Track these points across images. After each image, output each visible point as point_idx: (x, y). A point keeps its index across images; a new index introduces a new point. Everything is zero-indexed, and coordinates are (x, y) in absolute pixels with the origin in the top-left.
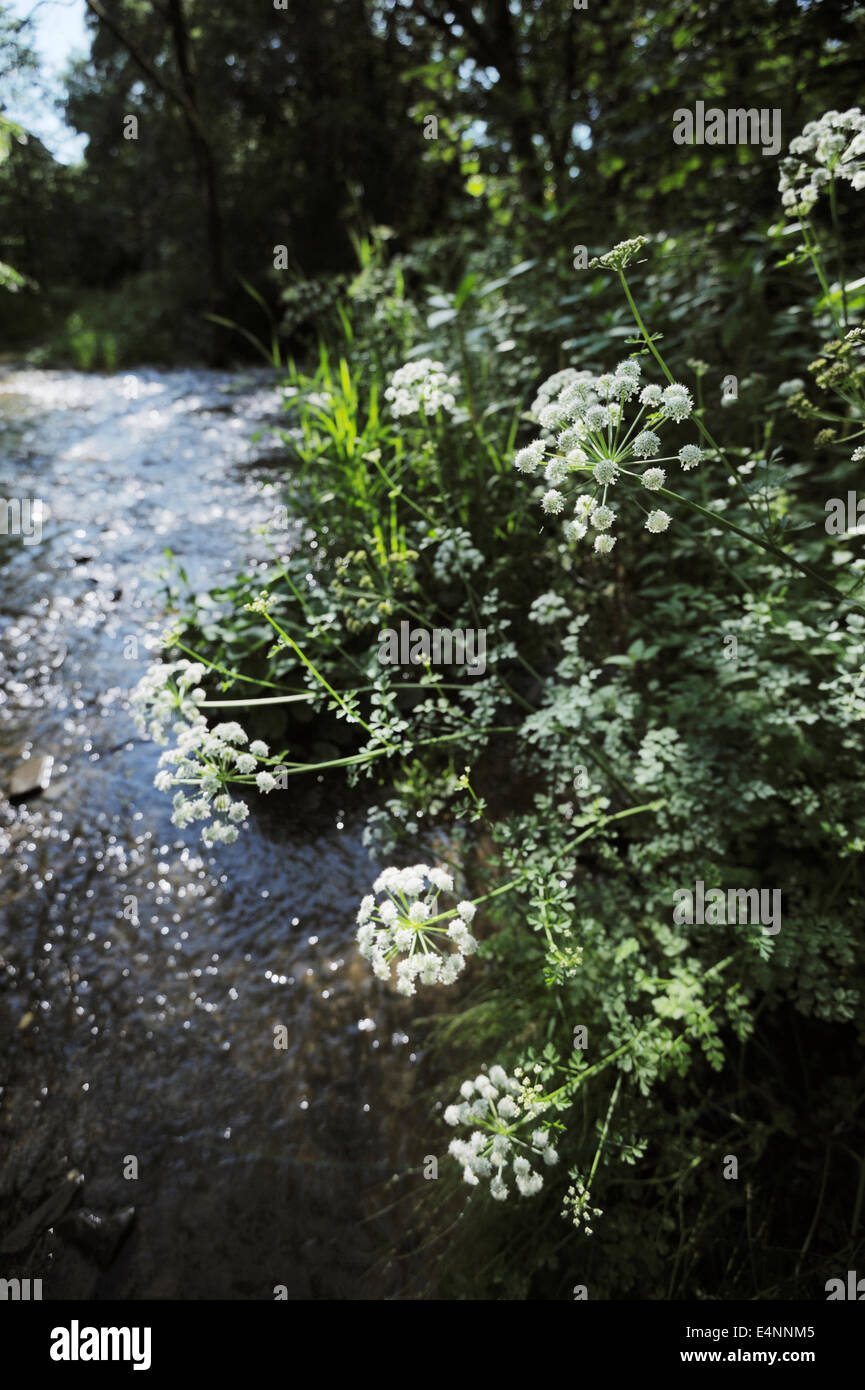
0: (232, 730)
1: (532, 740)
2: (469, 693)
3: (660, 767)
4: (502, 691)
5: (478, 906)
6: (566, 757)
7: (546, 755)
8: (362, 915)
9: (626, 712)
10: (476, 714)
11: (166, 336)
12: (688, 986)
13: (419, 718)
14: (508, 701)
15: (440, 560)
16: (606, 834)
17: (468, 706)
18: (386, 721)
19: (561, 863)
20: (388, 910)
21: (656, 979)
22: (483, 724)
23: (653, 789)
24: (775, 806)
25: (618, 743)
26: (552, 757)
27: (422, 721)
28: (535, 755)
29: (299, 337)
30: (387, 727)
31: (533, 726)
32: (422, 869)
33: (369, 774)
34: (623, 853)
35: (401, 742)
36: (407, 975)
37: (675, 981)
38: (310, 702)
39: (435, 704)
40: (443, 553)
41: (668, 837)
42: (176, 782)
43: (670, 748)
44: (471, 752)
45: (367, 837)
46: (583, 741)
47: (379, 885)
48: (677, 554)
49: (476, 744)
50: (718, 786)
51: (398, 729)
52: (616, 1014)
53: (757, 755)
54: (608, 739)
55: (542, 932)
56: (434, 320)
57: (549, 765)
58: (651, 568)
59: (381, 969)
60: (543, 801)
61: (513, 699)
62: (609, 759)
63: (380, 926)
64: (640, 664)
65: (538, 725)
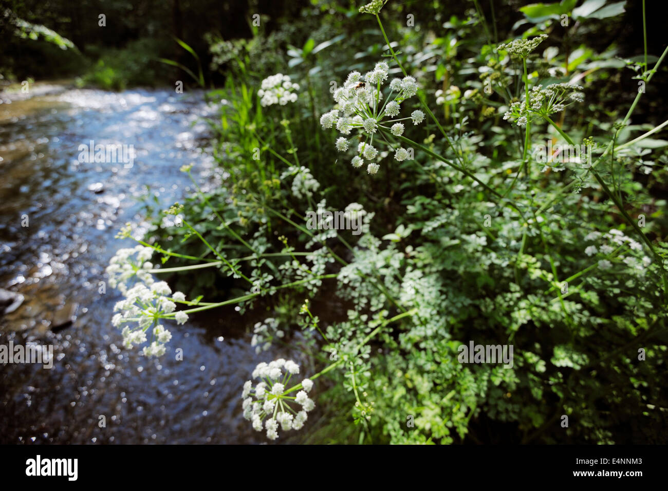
0: (161, 286)
1: (346, 281)
2: (310, 257)
3: (413, 291)
4: (329, 255)
5: (314, 381)
6: (365, 289)
7: (354, 288)
8: (245, 393)
9: (396, 264)
10: (314, 269)
11: (151, 73)
12: (432, 410)
13: (283, 272)
14: (332, 261)
15: (296, 186)
16: (386, 330)
17: (311, 265)
18: (261, 276)
19: (362, 350)
20: (260, 389)
21: (415, 407)
22: (319, 274)
23: (411, 304)
24: (471, 309)
25: (392, 279)
26: (357, 290)
27: (285, 274)
28: (349, 289)
29: (221, 72)
30: (261, 279)
31: (346, 274)
32: (281, 362)
33: (251, 307)
34: (396, 339)
35: (269, 287)
36: (272, 428)
37: (425, 408)
38: (219, 267)
39: (291, 264)
40: (297, 182)
41: (419, 328)
42: (124, 320)
43: (418, 281)
44: (312, 290)
45: (254, 341)
46: (373, 280)
47: (255, 374)
48: (419, 182)
49: (315, 285)
50: (443, 300)
51: (267, 280)
52: (395, 430)
53: (461, 283)
54: (387, 279)
55: (352, 391)
56: (292, 63)
57: (355, 294)
58: (405, 190)
59: (257, 424)
60: (352, 314)
61: (335, 259)
62: (388, 289)
63: (255, 399)
64: (403, 239)
65: (347, 273)
